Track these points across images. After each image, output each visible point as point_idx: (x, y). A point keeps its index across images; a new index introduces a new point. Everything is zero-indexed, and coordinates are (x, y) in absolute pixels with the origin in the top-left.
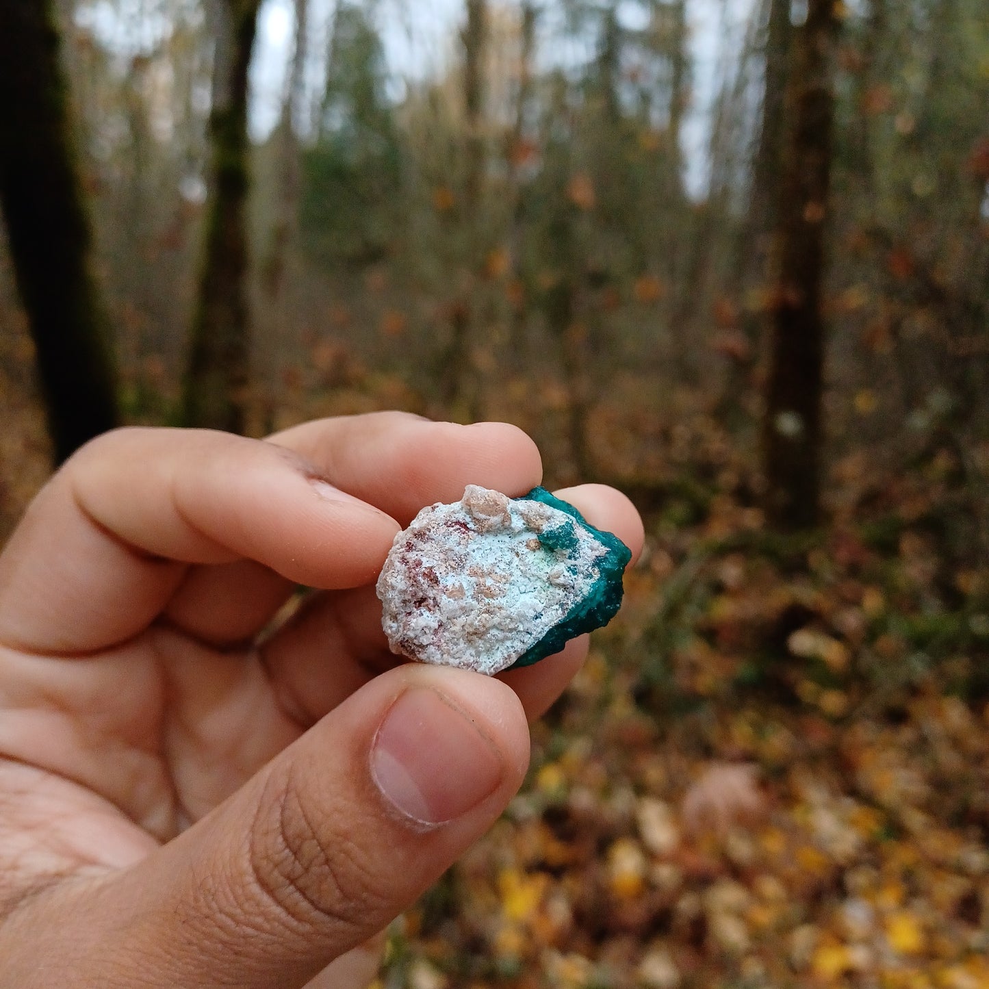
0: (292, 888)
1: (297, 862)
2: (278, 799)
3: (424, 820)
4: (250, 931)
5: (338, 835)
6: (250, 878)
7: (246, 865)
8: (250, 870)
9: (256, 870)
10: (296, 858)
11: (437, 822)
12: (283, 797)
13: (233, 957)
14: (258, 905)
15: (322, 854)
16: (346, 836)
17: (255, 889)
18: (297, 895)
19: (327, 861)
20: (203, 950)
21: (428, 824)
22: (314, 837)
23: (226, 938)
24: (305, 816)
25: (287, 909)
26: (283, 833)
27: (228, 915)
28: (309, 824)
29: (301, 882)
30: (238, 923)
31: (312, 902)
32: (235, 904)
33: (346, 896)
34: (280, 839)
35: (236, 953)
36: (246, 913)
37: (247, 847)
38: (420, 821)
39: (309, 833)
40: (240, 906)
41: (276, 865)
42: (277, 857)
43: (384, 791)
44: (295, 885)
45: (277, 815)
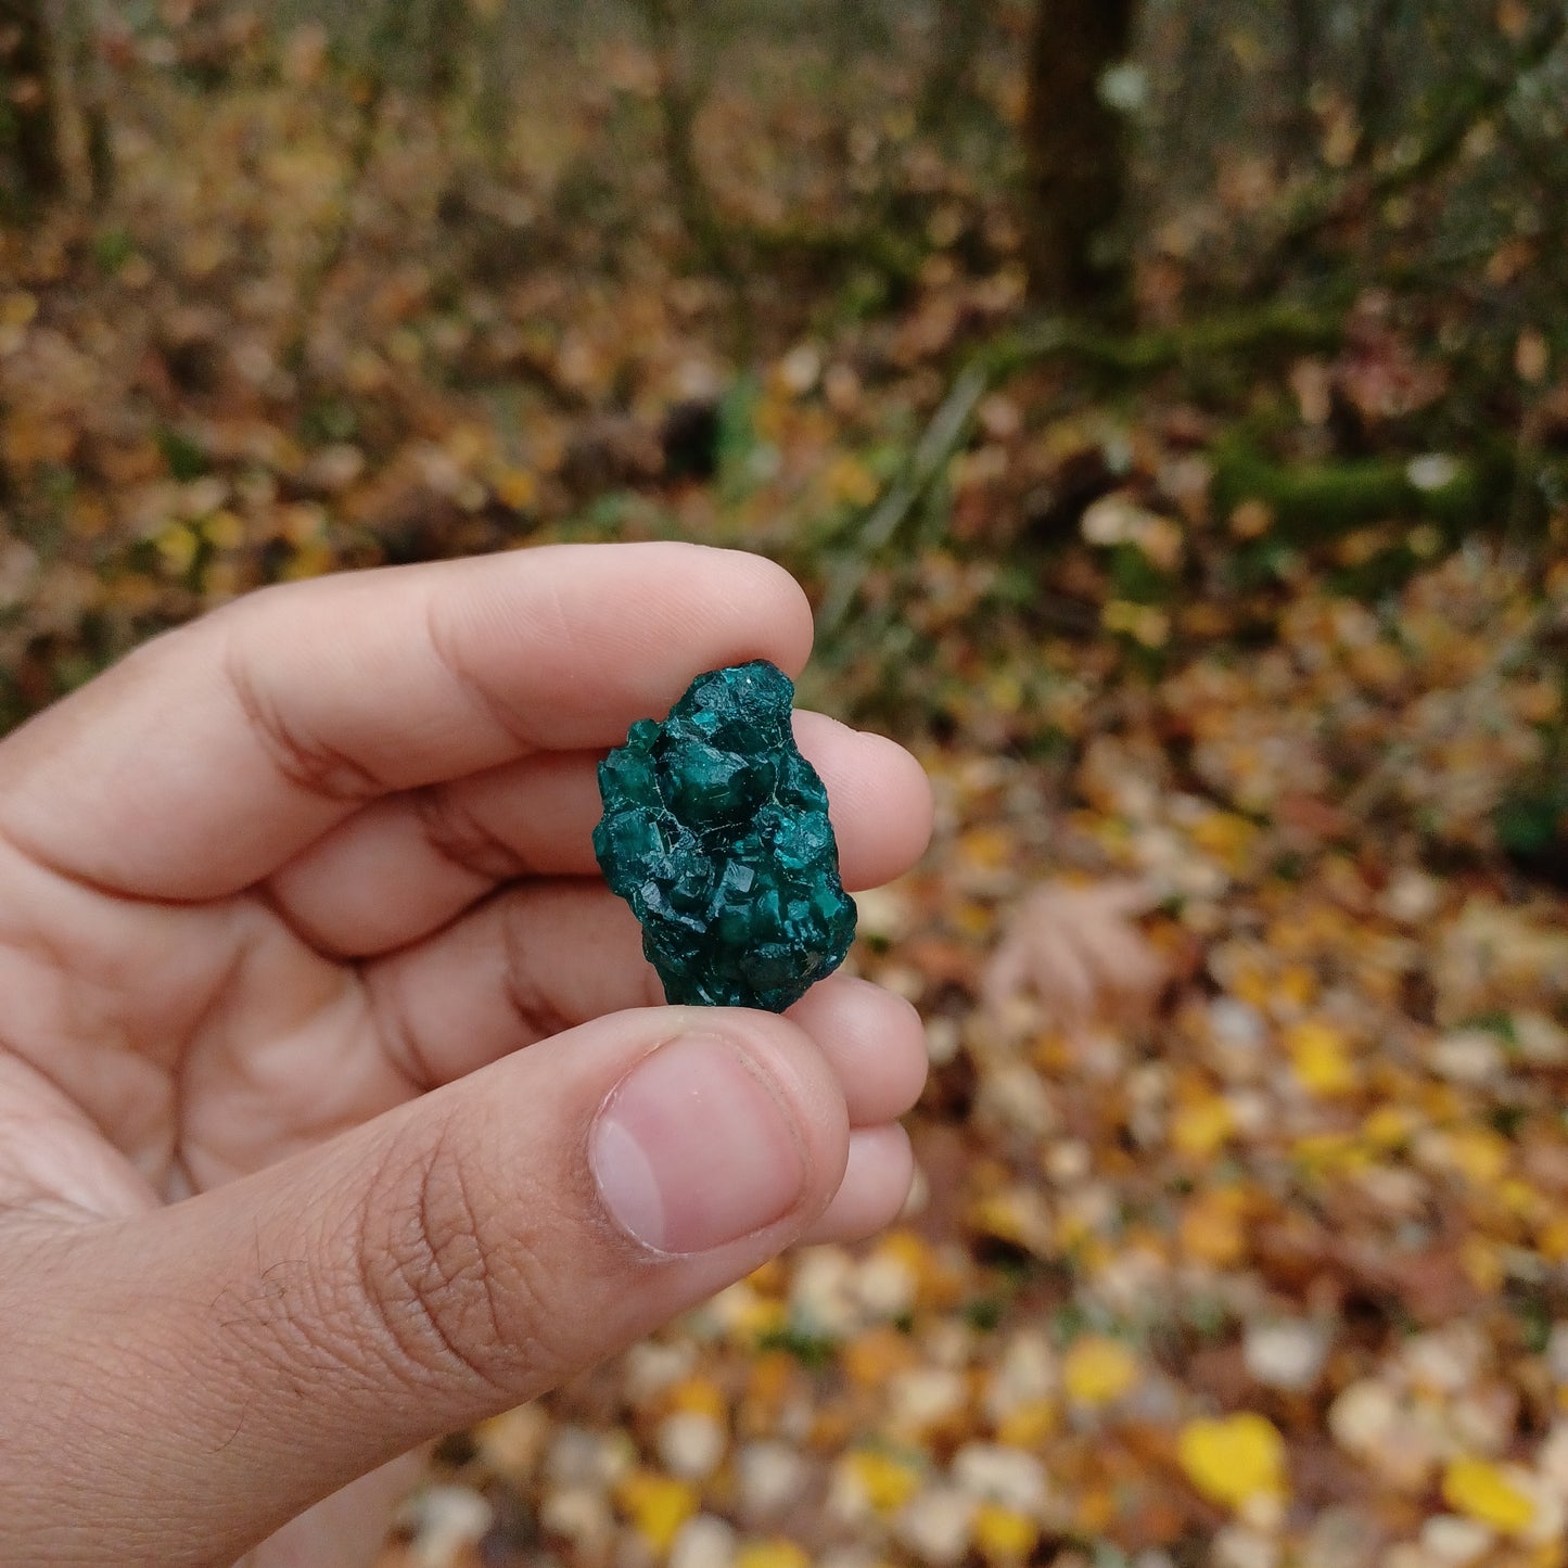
0: (417, 1305)
1: (435, 1265)
2: (419, 1160)
3: (650, 1244)
4: (331, 1360)
5: (514, 1236)
6: (350, 1276)
7: (347, 1254)
8: (353, 1264)
9: (364, 1266)
10: (435, 1258)
11: (670, 1250)
12: (429, 1159)
13: (292, 1396)
14: (354, 1321)
15: (480, 1262)
16: (527, 1240)
17: (355, 1294)
18: (423, 1318)
19: (485, 1275)
20: (244, 1375)
21: (656, 1251)
22: (474, 1232)
23: (287, 1361)
24: (465, 1195)
25: (399, 1337)
26: (423, 1216)
27: (302, 1327)
28: (470, 1210)
29: (434, 1299)
30: (314, 1342)
31: (443, 1335)
32: (317, 1312)
33: (500, 1336)
34: (415, 1224)
35: (298, 1391)
36: (331, 1328)
37: (353, 1225)
38: (645, 1244)
39: (468, 1224)
40: (324, 1315)
41: (400, 1264)
42: (405, 1252)
43: (602, 1186)
44: (422, 1301)
45: (415, 1186)
